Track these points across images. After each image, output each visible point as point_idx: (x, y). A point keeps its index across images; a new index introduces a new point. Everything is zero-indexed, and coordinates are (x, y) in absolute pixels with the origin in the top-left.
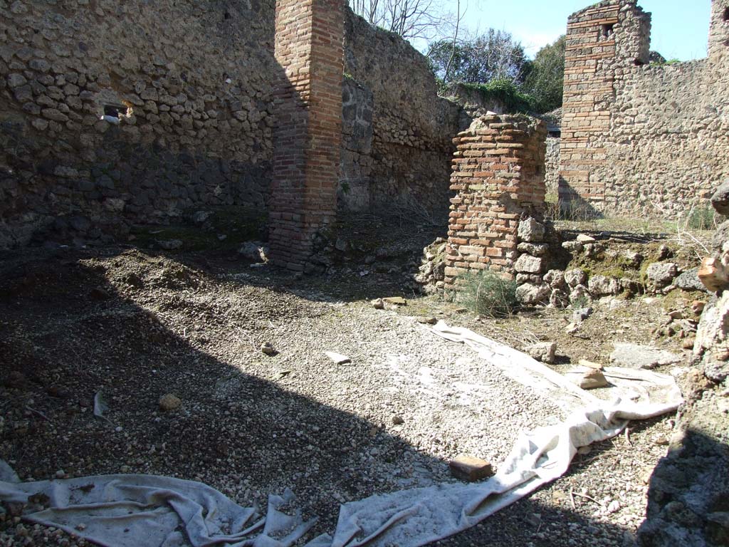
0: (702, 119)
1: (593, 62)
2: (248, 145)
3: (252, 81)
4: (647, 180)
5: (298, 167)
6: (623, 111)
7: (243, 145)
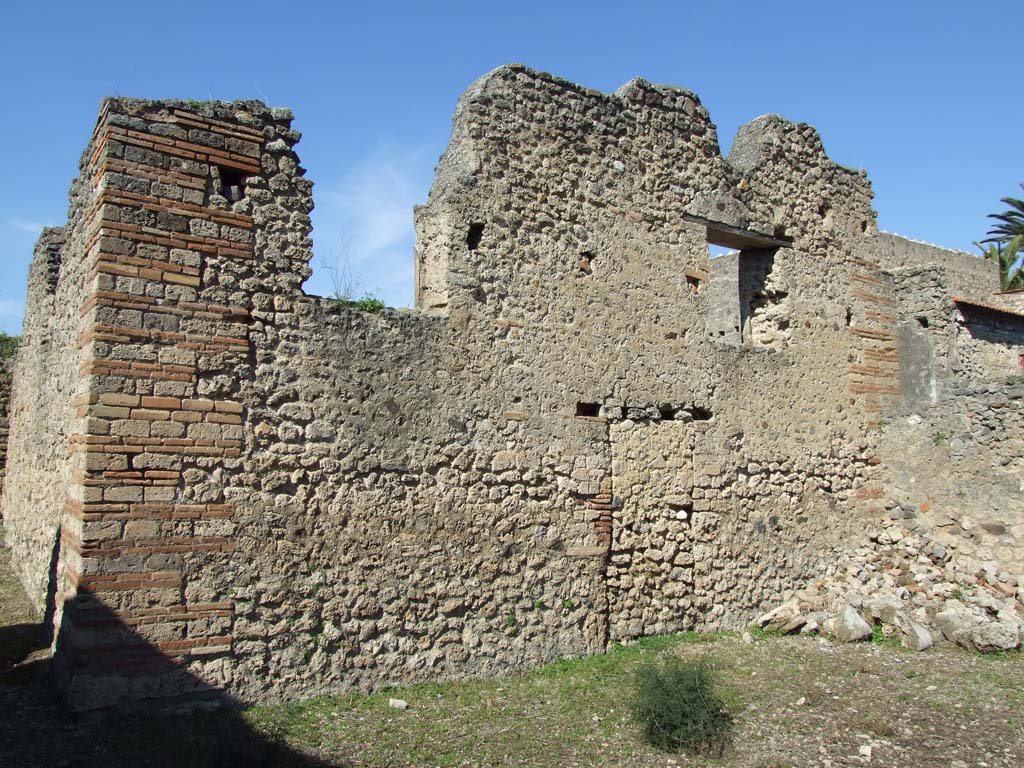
0: (443, 445)
1: (193, 258)
4: (339, 588)
6: (275, 405)
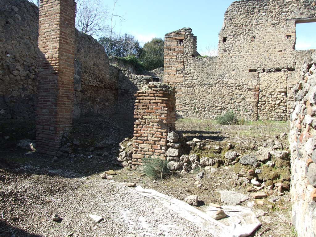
0: (217, 79)
1: (175, 54)
2: (19, 88)
3: (21, 56)
4: (198, 103)
5: (52, 103)
6: (188, 75)
7: (16, 88)
